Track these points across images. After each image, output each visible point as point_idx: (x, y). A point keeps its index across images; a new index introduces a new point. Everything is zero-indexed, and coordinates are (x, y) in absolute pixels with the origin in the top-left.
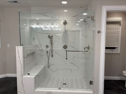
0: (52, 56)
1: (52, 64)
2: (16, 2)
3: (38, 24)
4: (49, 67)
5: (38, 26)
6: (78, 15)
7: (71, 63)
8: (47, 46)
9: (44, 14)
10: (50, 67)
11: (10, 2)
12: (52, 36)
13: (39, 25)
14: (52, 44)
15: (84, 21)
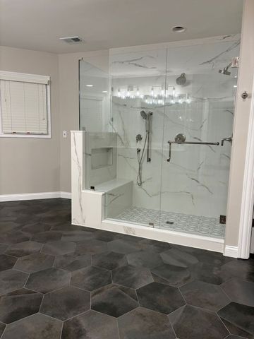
0: (149, 160)
1: (148, 179)
2: (77, 40)
3: (130, 88)
4: (140, 184)
5: (129, 94)
6: (217, 59)
7: (193, 179)
8: (139, 138)
9: (134, 62)
10: (143, 184)
11: (67, 41)
12: (151, 114)
13: (132, 90)
14: (149, 131)
15: (224, 73)
